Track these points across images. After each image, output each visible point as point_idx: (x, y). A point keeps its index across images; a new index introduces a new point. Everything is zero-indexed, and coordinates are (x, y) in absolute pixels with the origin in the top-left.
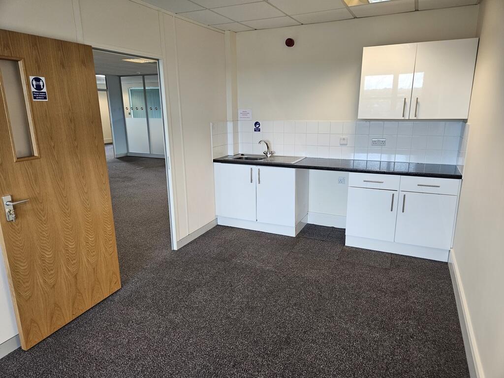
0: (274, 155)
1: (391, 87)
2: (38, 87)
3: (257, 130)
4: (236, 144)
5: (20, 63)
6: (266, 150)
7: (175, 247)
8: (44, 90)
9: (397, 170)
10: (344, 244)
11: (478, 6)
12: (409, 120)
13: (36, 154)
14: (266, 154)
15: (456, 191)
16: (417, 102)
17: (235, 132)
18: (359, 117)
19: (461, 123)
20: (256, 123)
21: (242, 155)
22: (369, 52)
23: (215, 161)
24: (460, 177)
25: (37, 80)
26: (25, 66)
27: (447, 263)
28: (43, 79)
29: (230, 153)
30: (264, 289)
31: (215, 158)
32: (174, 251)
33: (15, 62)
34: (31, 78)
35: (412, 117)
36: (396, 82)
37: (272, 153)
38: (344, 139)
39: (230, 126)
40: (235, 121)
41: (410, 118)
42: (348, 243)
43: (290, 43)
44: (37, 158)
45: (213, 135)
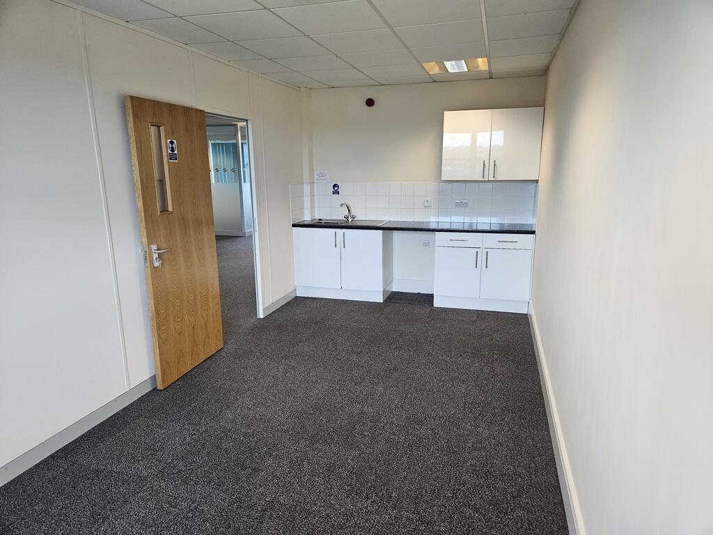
0: (355, 219)
1: (469, 145)
2: (173, 150)
3: (336, 192)
4: (312, 207)
5: (162, 129)
6: (347, 213)
7: (261, 315)
8: (176, 152)
9: (480, 228)
10: (433, 305)
11: (544, 77)
12: (488, 181)
13: (170, 209)
14: (347, 218)
15: (531, 246)
16: (495, 164)
17: (312, 195)
18: (443, 179)
19: (534, 184)
20: (335, 186)
21: (320, 220)
22: (449, 117)
23: (294, 225)
24: (533, 232)
25: (172, 143)
26: (165, 131)
27: (527, 314)
28: (175, 141)
29: (307, 218)
30: (364, 340)
31: (295, 222)
32: (261, 319)
33: (159, 127)
34: (169, 141)
35: (491, 178)
36: (474, 140)
37: (353, 217)
38: (427, 201)
39: (306, 188)
40: (312, 183)
41: (490, 179)
42: (437, 304)
43: (370, 103)
44: (171, 213)
45: (292, 197)
